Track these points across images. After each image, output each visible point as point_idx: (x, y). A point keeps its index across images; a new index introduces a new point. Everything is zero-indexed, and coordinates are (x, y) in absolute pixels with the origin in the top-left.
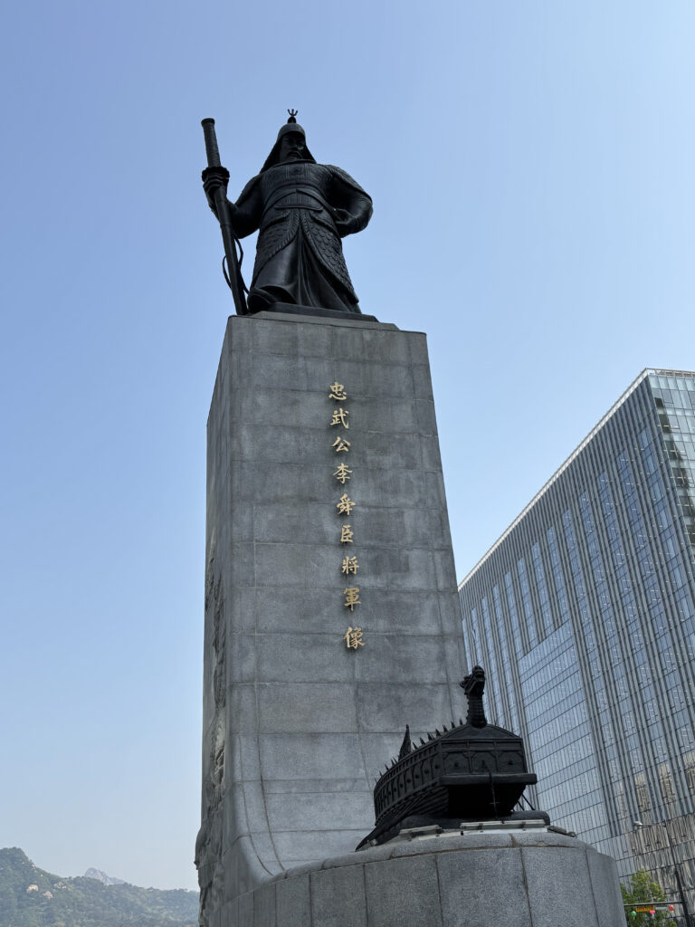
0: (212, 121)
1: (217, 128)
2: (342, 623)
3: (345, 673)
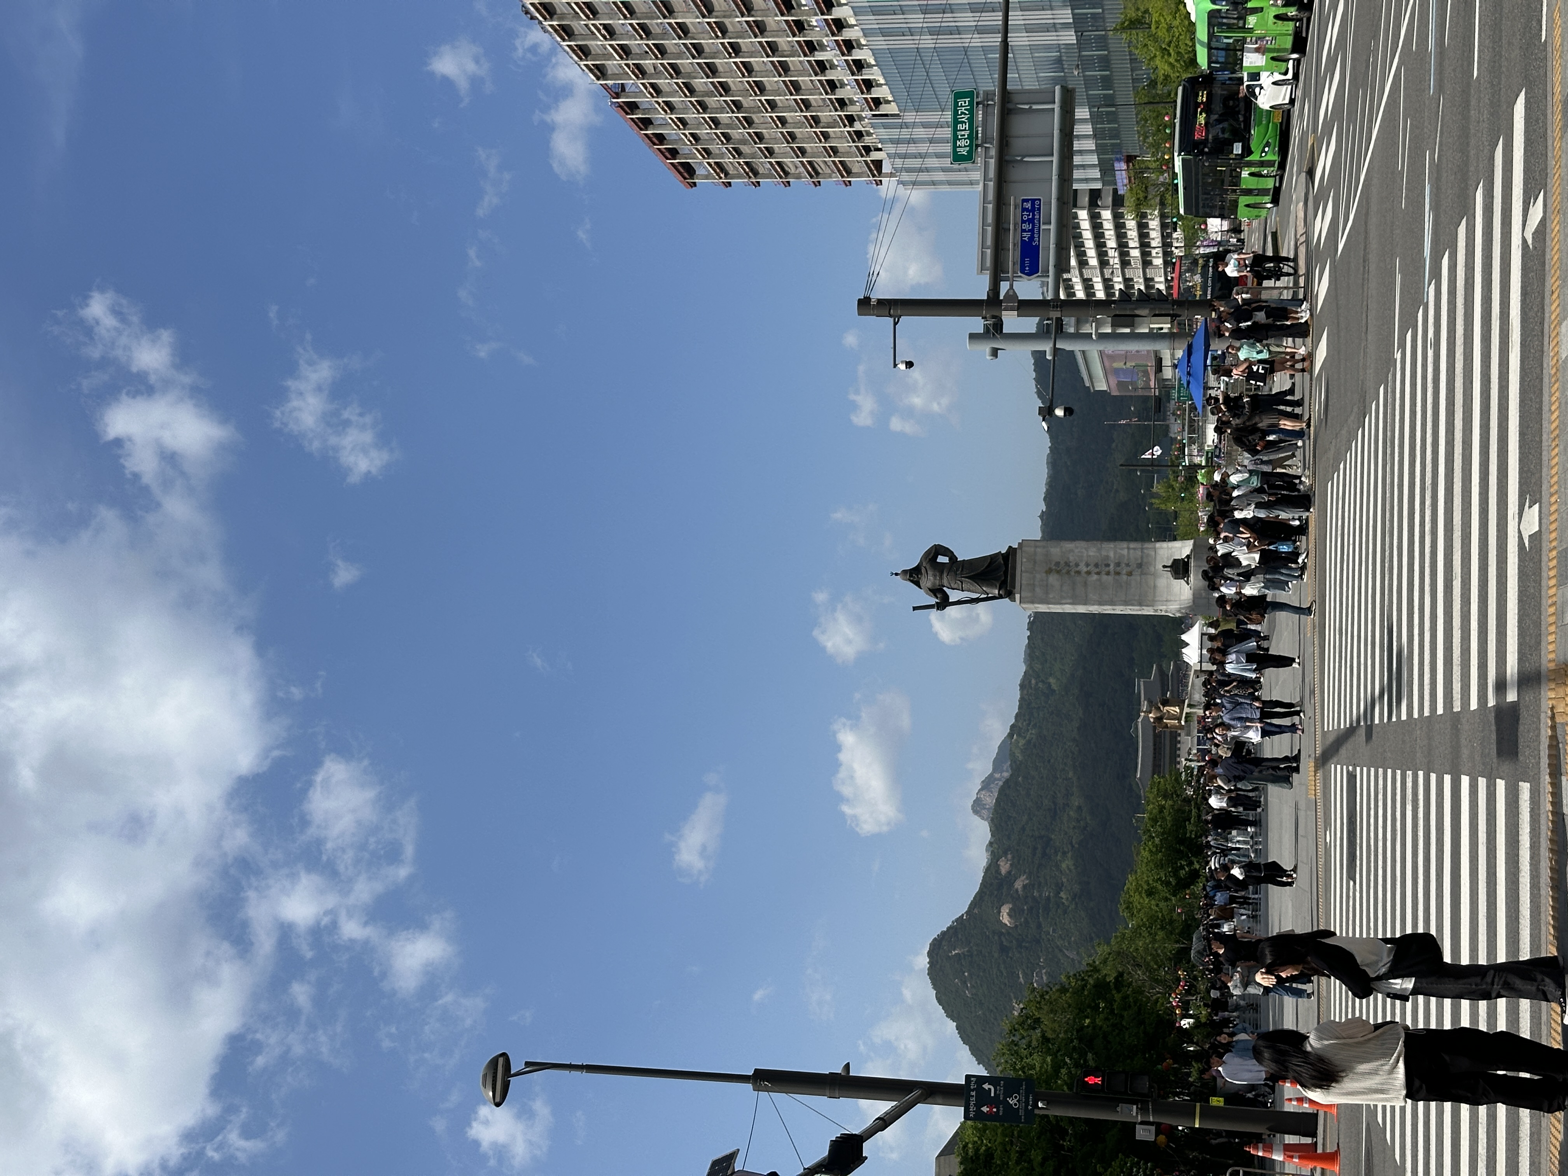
0: (912, 607)
1: (914, 605)
2: (1125, 577)
3: (1138, 578)
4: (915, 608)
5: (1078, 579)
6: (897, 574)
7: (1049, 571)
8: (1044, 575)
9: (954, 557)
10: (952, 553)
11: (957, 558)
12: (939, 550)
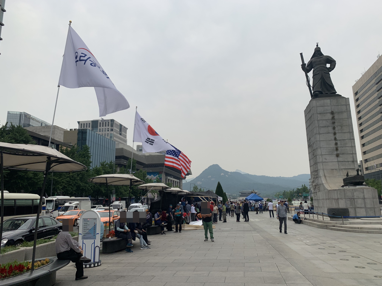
0: (302, 53)
1: (303, 54)
2: (336, 153)
3: (336, 160)
4: (301, 54)
5: (330, 129)
6: (317, 45)
7: (332, 113)
8: (330, 111)
9: (331, 70)
10: (333, 69)
11: (330, 71)
12: (333, 63)
